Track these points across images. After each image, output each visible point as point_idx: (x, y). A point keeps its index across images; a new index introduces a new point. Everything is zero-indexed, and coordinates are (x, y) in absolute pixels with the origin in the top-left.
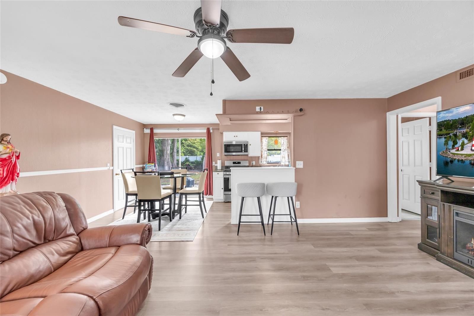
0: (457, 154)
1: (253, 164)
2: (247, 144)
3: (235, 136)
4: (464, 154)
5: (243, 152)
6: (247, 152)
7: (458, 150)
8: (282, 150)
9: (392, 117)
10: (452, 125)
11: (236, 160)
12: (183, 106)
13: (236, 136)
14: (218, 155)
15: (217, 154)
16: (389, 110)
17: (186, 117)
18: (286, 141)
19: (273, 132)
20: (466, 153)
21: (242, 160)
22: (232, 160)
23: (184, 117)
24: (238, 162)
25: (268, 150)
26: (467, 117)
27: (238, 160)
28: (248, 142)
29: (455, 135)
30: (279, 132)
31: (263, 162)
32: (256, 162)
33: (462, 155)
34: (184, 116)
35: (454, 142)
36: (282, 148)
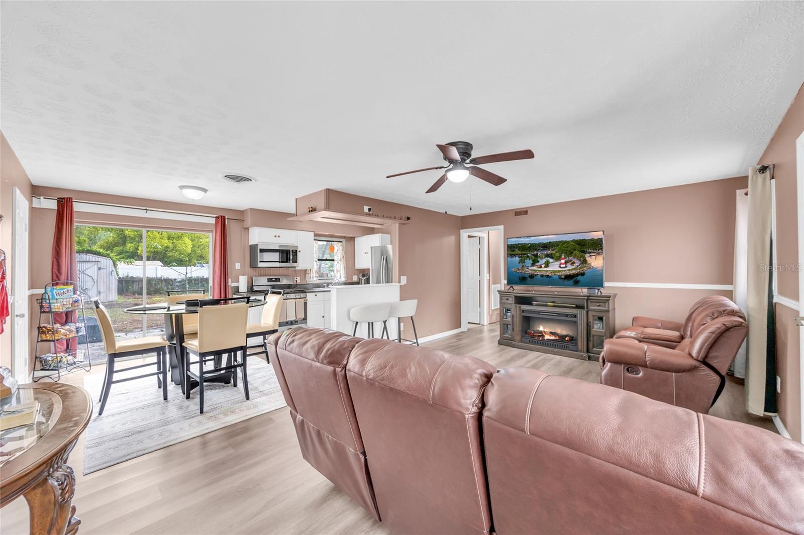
0: (541, 271)
1: (296, 281)
2: (296, 251)
3: (275, 236)
4: (550, 271)
5: (291, 262)
6: (296, 262)
7: (541, 267)
8: (336, 260)
9: (464, 234)
10: (529, 247)
11: (273, 276)
12: (251, 180)
13: (277, 236)
14: (238, 266)
15: (235, 264)
16: (463, 228)
17: (208, 192)
18: (341, 248)
19: (327, 234)
20: (552, 270)
21: (282, 276)
22: (266, 276)
23: (203, 193)
24: (276, 279)
25: (319, 260)
26: (550, 242)
27: (275, 276)
28: (297, 246)
29: (536, 256)
30: (336, 234)
31: (313, 278)
32: (301, 278)
33: (547, 271)
34: (205, 190)
35: (533, 261)
36: (335, 258)
